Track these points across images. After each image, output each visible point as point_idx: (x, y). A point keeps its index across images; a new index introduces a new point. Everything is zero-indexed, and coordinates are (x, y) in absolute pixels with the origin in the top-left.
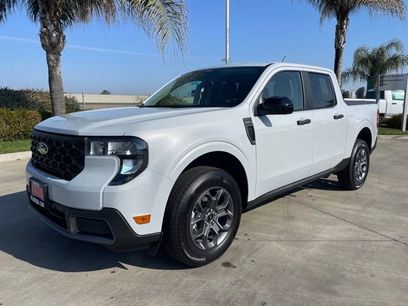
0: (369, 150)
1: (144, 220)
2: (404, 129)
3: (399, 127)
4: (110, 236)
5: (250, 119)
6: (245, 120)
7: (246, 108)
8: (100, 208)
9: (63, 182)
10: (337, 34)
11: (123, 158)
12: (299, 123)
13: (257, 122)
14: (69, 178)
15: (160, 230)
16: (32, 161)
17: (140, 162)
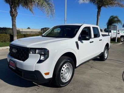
2: (116, 42)
3: (115, 41)
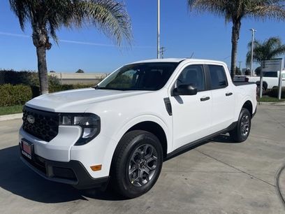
0: (251, 116)
1: (97, 168)
2: (280, 98)
3: (277, 97)
4: (75, 179)
5: (168, 99)
6: (165, 99)
7: (166, 91)
8: (69, 160)
9: (44, 142)
10: (233, 33)
11: (84, 127)
12: (202, 100)
13: (173, 100)
14: (48, 140)
15: (108, 175)
16: (23, 127)
17: (95, 130)
